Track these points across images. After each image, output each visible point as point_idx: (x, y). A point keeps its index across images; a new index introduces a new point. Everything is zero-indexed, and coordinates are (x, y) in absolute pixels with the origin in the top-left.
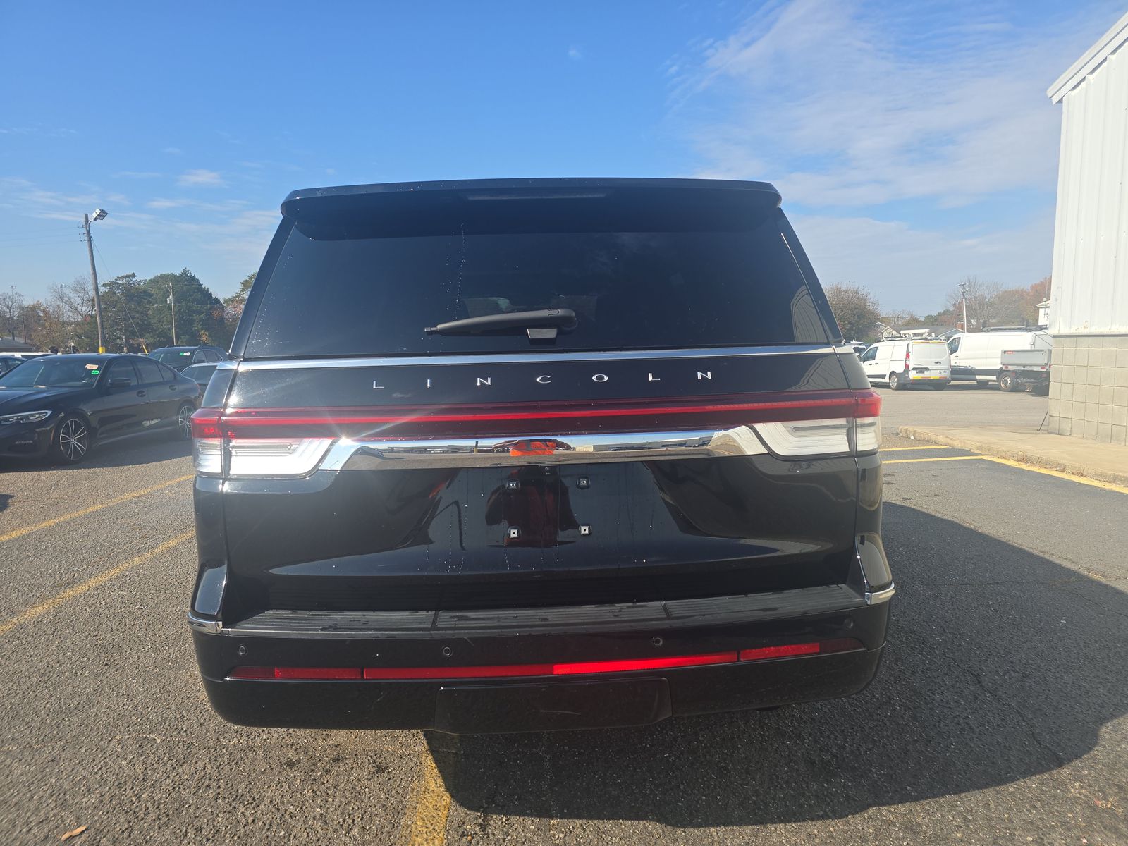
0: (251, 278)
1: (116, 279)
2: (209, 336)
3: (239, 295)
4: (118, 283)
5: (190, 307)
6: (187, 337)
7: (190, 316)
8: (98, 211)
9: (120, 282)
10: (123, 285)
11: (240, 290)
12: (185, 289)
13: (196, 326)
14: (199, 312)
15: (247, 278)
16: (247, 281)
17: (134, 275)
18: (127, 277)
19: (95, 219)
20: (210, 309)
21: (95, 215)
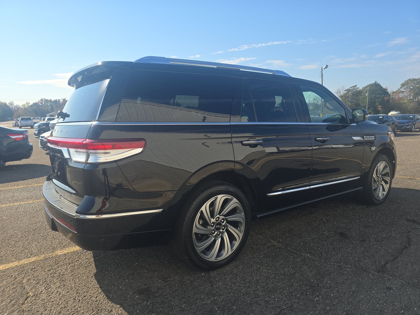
0: (406, 82)
1: (350, 88)
2: (382, 108)
3: (399, 90)
4: (350, 89)
5: (375, 96)
6: (373, 108)
7: (375, 100)
8: (325, 66)
9: (351, 89)
10: (352, 90)
11: (400, 88)
12: (374, 89)
13: (377, 104)
14: (379, 98)
15: (404, 82)
16: (403, 83)
17: (356, 86)
18: (353, 87)
19: (324, 69)
20: (384, 96)
21: (324, 67)
